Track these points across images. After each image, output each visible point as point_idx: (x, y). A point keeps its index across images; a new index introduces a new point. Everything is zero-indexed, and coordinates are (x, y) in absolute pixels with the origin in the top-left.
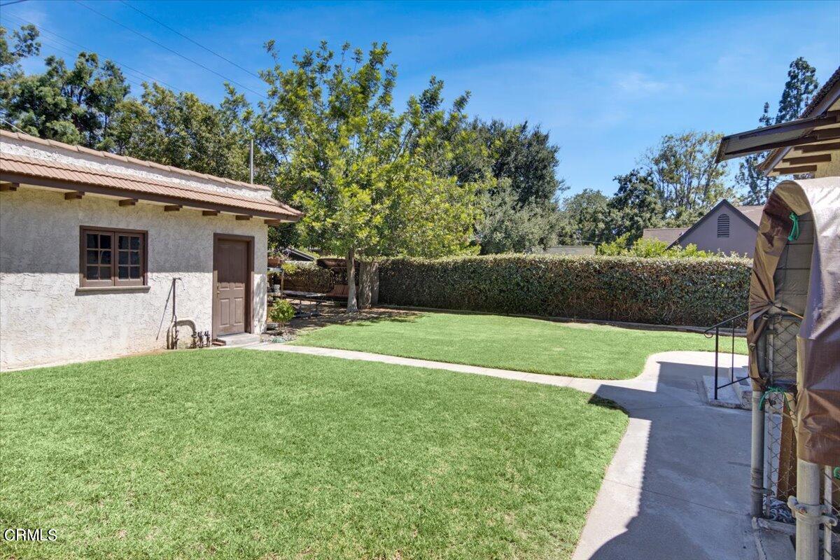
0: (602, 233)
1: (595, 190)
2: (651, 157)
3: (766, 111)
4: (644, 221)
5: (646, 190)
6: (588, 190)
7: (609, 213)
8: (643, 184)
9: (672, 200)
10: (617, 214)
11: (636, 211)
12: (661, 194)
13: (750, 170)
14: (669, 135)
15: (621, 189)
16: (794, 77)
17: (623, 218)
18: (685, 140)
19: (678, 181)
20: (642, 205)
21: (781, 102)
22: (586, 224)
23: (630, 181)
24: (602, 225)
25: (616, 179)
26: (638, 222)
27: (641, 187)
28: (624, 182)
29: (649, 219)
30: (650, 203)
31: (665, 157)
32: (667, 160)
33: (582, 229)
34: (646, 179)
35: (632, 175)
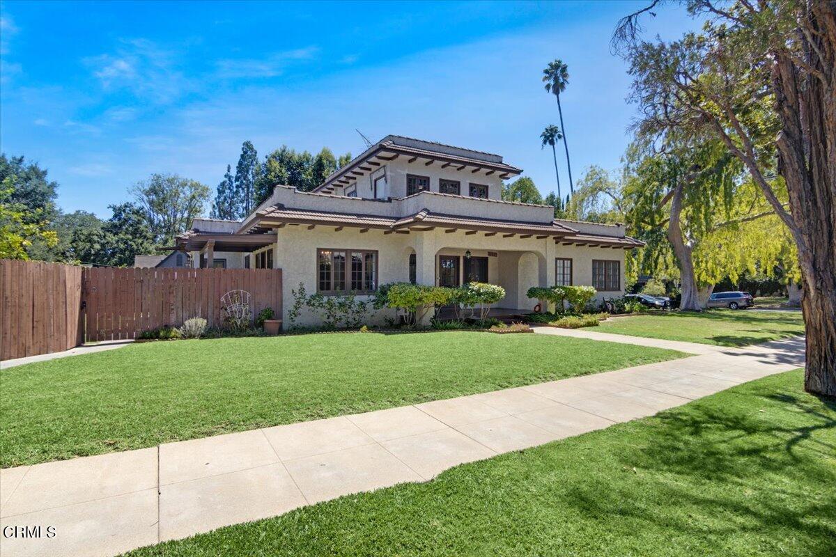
0: (97, 254)
1: (89, 212)
2: (142, 189)
3: (229, 171)
4: (137, 245)
5: (139, 220)
6: (81, 212)
7: (105, 237)
8: (136, 216)
9: (161, 227)
10: (111, 238)
11: (130, 237)
12: (151, 222)
13: (219, 211)
14: (158, 174)
15: (115, 216)
16: (245, 153)
17: (117, 242)
18: (171, 181)
19: (166, 214)
20: (136, 233)
21: (237, 167)
22: (80, 243)
23: (124, 211)
24: (97, 246)
25: (110, 207)
26: (131, 246)
27: (134, 217)
28: (118, 212)
29: (141, 244)
30: (142, 231)
31: (153, 191)
32: (156, 193)
33: (75, 248)
34: (138, 212)
35: (126, 206)
